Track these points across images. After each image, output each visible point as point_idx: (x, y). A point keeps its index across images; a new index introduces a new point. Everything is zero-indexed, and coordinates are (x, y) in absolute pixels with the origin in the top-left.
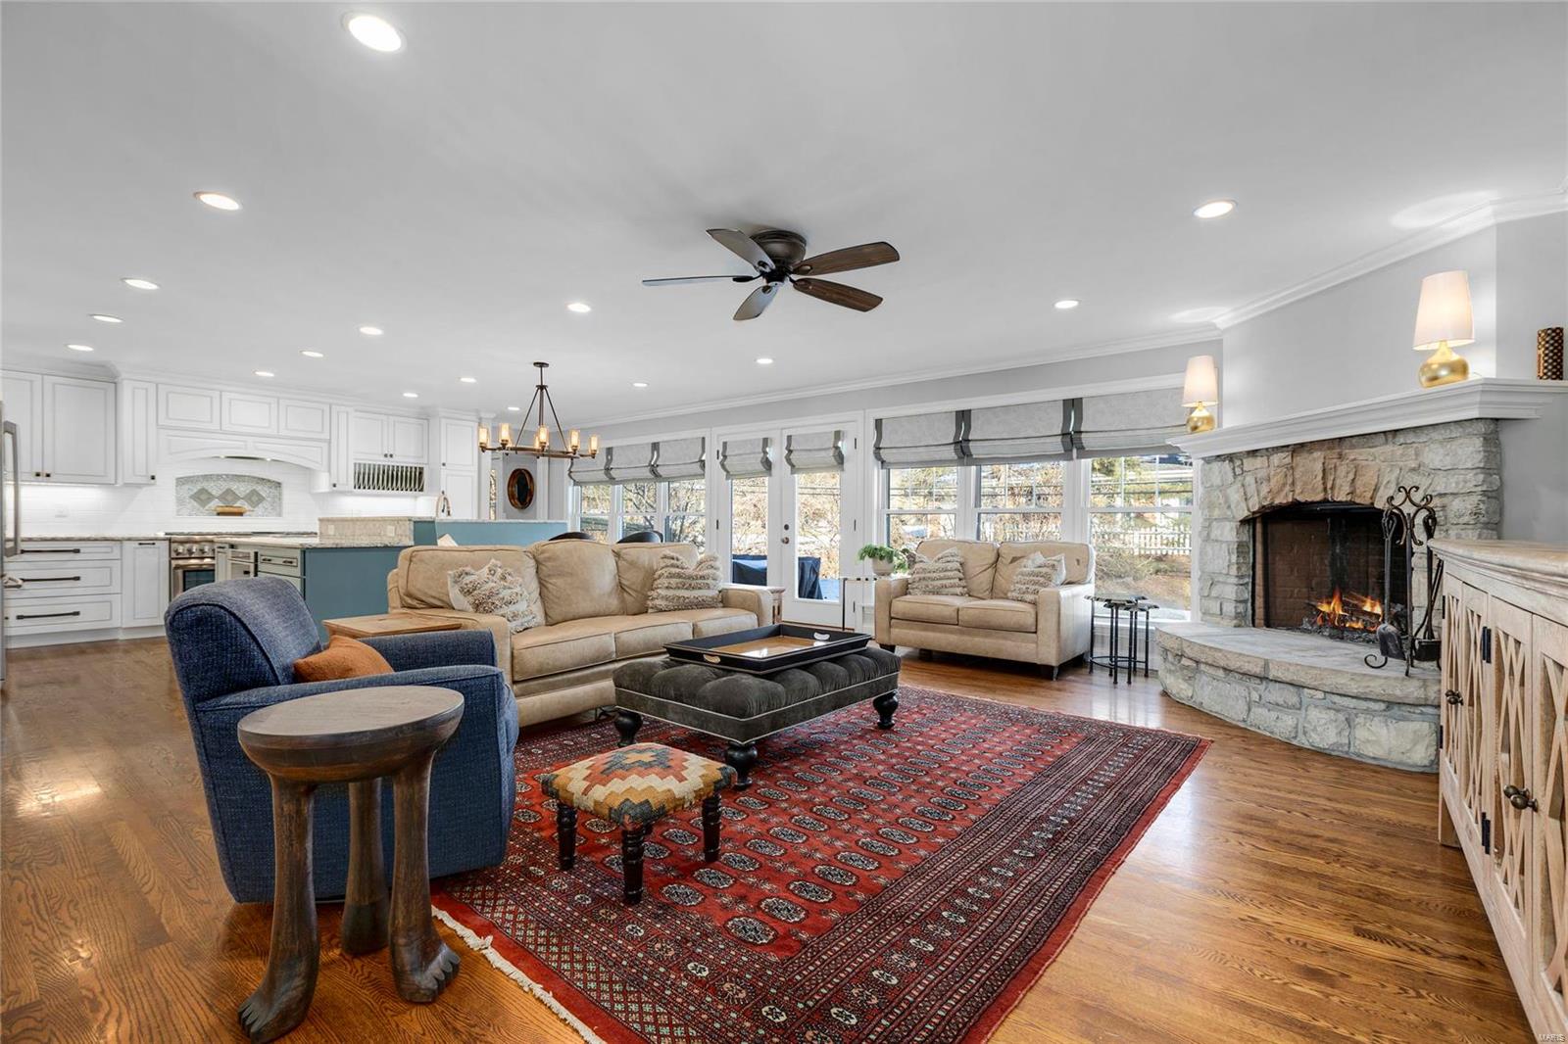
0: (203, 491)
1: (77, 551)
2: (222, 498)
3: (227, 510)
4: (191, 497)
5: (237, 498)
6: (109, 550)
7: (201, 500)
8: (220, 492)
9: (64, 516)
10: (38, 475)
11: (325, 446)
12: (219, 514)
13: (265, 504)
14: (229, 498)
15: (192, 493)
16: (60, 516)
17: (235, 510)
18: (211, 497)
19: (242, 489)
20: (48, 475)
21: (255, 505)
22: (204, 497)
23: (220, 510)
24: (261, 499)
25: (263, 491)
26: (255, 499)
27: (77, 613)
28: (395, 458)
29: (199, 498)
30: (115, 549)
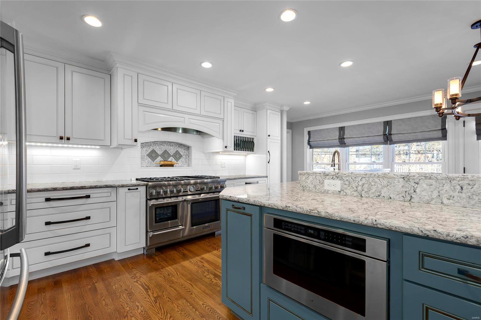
0: (153, 151)
1: (88, 197)
2: (162, 155)
3: (166, 163)
4: (148, 155)
5: (169, 156)
6: (109, 194)
7: (152, 157)
8: (161, 153)
9: (79, 169)
10: (61, 138)
11: (221, 122)
12: (161, 166)
13: (182, 159)
14: (166, 156)
15: (148, 153)
16: (76, 168)
17: (169, 163)
18: (157, 155)
19: (172, 150)
20: (68, 139)
21: (177, 160)
22: (154, 155)
23: (162, 163)
24: (181, 156)
25: (182, 151)
26: (177, 156)
27: (88, 245)
28: (244, 133)
29: (151, 156)
30: (112, 193)
